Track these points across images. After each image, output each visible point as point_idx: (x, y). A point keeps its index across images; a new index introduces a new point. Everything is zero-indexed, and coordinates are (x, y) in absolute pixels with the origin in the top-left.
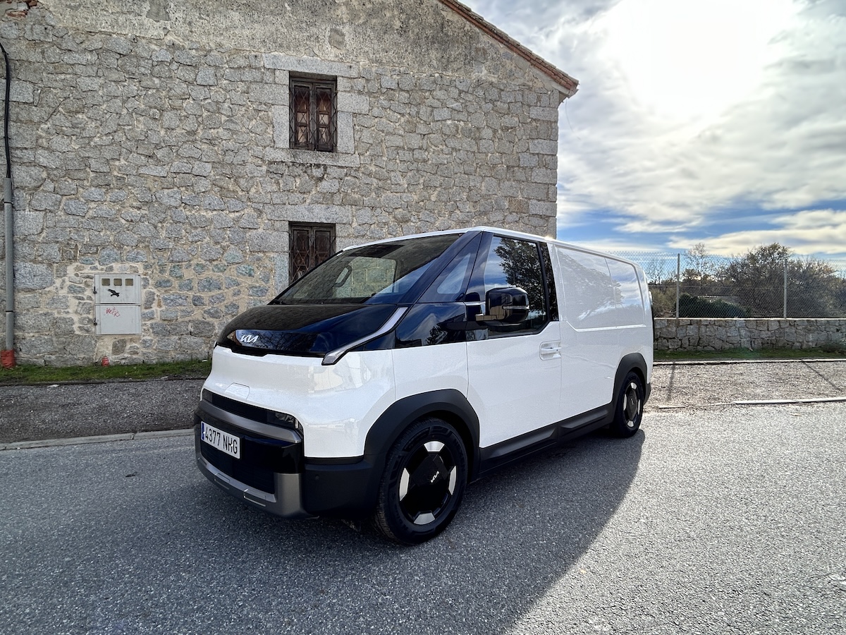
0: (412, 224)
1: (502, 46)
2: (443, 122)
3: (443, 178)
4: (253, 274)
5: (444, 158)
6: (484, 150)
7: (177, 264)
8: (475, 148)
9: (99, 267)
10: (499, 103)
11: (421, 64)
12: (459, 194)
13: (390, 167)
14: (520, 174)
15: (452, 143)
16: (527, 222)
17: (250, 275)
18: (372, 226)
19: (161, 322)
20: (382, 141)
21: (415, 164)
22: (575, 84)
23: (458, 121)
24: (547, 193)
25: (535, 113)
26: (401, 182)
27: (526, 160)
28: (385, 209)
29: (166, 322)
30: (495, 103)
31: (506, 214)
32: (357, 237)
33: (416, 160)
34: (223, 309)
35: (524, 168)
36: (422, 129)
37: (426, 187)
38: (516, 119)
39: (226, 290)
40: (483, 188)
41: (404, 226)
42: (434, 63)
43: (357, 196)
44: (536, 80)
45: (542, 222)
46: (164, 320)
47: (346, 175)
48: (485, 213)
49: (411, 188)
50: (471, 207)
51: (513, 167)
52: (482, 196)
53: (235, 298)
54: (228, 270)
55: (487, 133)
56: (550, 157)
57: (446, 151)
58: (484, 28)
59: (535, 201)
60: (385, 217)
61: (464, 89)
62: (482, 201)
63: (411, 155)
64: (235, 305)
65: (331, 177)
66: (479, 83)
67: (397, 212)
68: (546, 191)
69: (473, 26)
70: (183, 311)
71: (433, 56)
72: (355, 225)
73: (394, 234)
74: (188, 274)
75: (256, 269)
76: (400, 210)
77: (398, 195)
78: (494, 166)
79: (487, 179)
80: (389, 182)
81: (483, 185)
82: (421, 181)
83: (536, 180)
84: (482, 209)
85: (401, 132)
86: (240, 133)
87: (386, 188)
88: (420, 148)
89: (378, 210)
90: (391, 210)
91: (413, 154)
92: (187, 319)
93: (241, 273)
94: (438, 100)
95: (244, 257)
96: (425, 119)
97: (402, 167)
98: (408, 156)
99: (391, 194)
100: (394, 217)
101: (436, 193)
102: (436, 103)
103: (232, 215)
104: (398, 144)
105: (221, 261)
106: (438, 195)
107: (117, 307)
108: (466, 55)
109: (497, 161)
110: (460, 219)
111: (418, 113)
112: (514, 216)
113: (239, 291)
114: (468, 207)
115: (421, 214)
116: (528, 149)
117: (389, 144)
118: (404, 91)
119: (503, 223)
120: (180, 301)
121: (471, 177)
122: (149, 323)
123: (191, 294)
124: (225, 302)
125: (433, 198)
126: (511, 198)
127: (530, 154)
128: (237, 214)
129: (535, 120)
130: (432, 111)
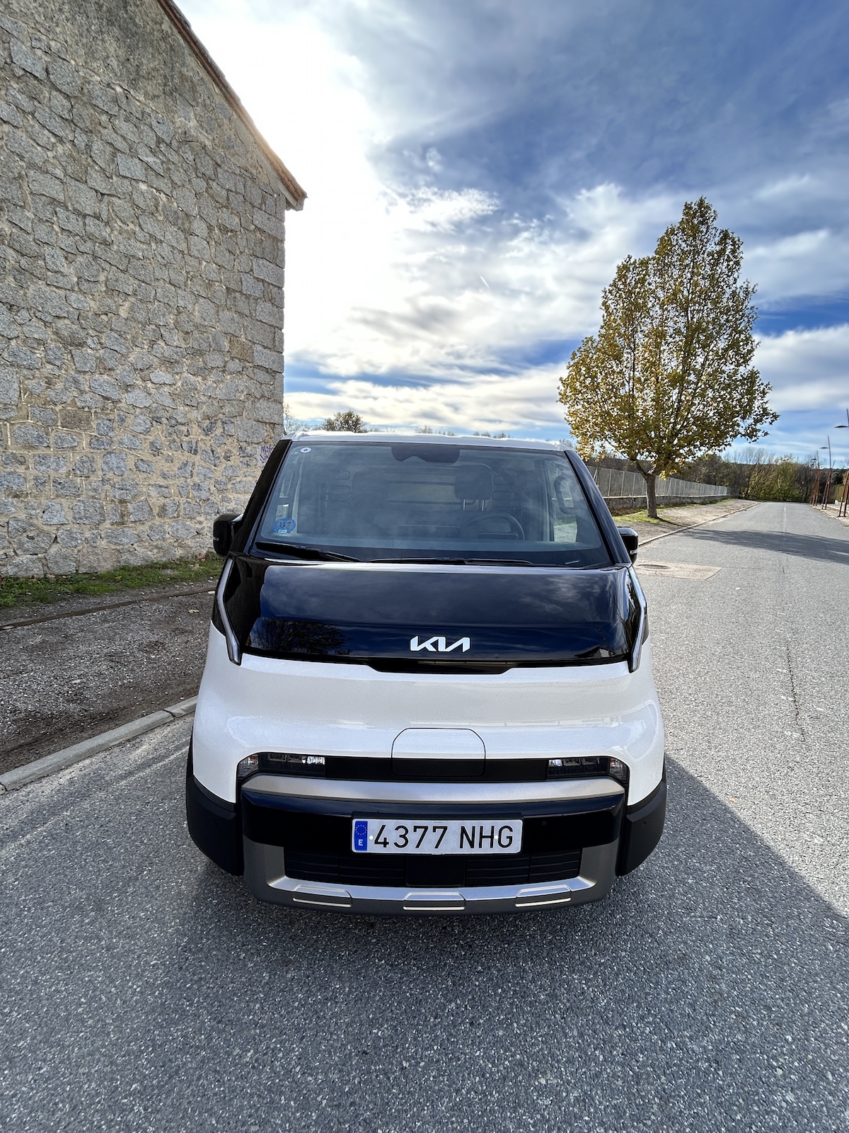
0: (89, 351)
1: (217, 90)
2: (133, 182)
3: (137, 282)
5: (138, 249)
6: (196, 253)
8: (183, 246)
10: (215, 184)
11: (91, 54)
12: (164, 315)
13: (42, 231)
14: (242, 305)
15: (150, 226)
16: (252, 375)
18: (13, 343)
20: (20, 176)
21: (89, 244)
22: (304, 195)
23: (157, 190)
24: (274, 340)
25: (259, 218)
26: (65, 270)
27: (249, 285)
28: (38, 314)
30: (211, 182)
31: (227, 359)
33: (91, 237)
35: (248, 297)
36: (97, 181)
37: (111, 291)
38: (237, 220)
40: (196, 313)
41: (76, 352)
42: (114, 63)
44: (260, 169)
45: (267, 378)
48: (201, 353)
49: (85, 286)
50: (181, 339)
51: (235, 291)
52: (196, 326)
55: (199, 227)
56: (276, 289)
57: (140, 235)
58: (192, 44)
59: (260, 348)
60: (37, 331)
61: (164, 137)
62: (196, 334)
63: (81, 223)
66: (186, 139)
67: (60, 323)
68: (272, 335)
69: (175, 31)
71: (112, 50)
73: (58, 363)
76: (67, 321)
77: (62, 292)
78: (210, 284)
79: (202, 300)
80: (41, 262)
81: (196, 308)
82: (102, 278)
83: (261, 318)
84: (196, 347)
85: (59, 172)
87: (37, 273)
88: (97, 217)
89: (24, 313)
90: (49, 319)
91: (85, 224)
94: (124, 138)
96: (103, 165)
97: (66, 242)
98: (74, 224)
99: (47, 289)
100: (56, 333)
101: (127, 304)
102: (120, 144)
104: (54, 194)
106: (131, 309)
108: (165, 77)
109: (213, 276)
110: (166, 355)
111: (89, 147)
112: (234, 365)
114: (177, 339)
115: (104, 336)
116: (252, 270)
117: (35, 187)
118: (60, 92)
119: (224, 371)
121: (179, 291)
125: (123, 313)
126: (233, 337)
127: (255, 278)
129: (259, 229)
130: (114, 155)
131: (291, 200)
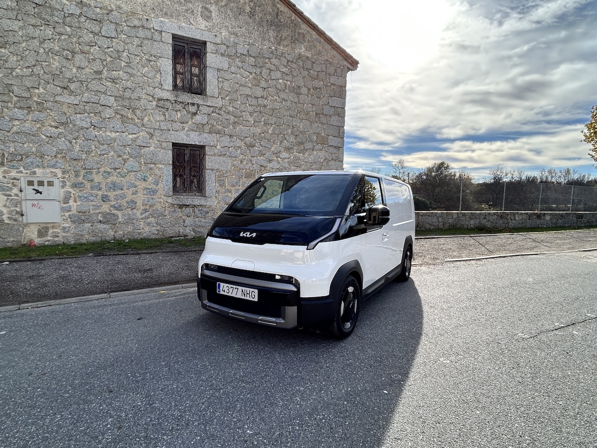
0: (256, 148)
1: (314, 33)
2: (277, 81)
3: (276, 118)
4: (147, 179)
5: (277, 105)
6: (302, 102)
7: (89, 171)
8: (296, 100)
9: (24, 171)
10: (312, 71)
11: (264, 39)
12: (287, 130)
13: (242, 108)
14: (323, 119)
15: (283, 95)
16: (327, 150)
17: (145, 180)
18: (230, 149)
19: (77, 213)
20: (237, 90)
21: (259, 108)
22: (357, 63)
23: (286, 81)
24: (339, 132)
25: (333, 79)
26: (250, 120)
27: (327, 110)
28: (239, 137)
29: (81, 214)
30: (310, 71)
31: (315, 144)
32: (220, 156)
33: (259, 105)
34: (125, 204)
35: (326, 115)
36: (263, 84)
37: (266, 124)
38: (322, 83)
39: (127, 191)
40: (301, 127)
41: (251, 149)
42: (272, 39)
43: (220, 128)
44: (334, 58)
45: (335, 151)
46: (80, 212)
47: (213, 112)
48: (302, 143)
49: (256, 124)
50: (294, 139)
51: (320, 114)
52: (301, 132)
53: (134, 196)
54: (128, 176)
55: (304, 90)
56: (341, 109)
57: (279, 100)
58: (304, 20)
59: (332, 137)
60: (239, 143)
61: (290, 59)
62: (301, 136)
63: (256, 101)
64: (133, 201)
65: (202, 112)
66: (300, 57)
67: (247, 139)
68: (338, 131)
69: (297, 17)
70: (93, 206)
71: (271, 35)
72: (218, 147)
73: (245, 154)
74: (97, 178)
75: (149, 176)
76: (249, 138)
77: (248, 128)
78: (308, 113)
79: (304, 121)
80: (242, 118)
81: (301, 125)
82: (263, 120)
83: (332, 124)
84: (300, 141)
85: (250, 85)
86: (136, 76)
87: (240, 123)
88: (262, 97)
89: (235, 138)
90: (243, 138)
91: (258, 101)
92: (97, 211)
93: (138, 179)
94: (274, 65)
95: (140, 167)
96: (266, 78)
97: (250, 109)
98: (254, 102)
99: (243, 128)
100: (245, 143)
101: (272, 128)
102: (273, 68)
103: (131, 136)
104: (247, 93)
105: (122, 169)
106: (273, 130)
107: (41, 203)
108: (292, 36)
109: (310, 109)
110: (287, 146)
111: (261, 73)
112: (319, 146)
113: (136, 191)
114: (292, 139)
115: (262, 142)
116: (328, 103)
117: (242, 92)
118: (252, 56)
119: (313, 150)
120: (92, 198)
121: (294, 119)
122: (67, 214)
123: (100, 193)
124: (126, 199)
125: (270, 132)
126: (318, 134)
127: (330, 106)
128: (134, 136)
129: (333, 84)
130: (270, 72)
131: (350, 67)
